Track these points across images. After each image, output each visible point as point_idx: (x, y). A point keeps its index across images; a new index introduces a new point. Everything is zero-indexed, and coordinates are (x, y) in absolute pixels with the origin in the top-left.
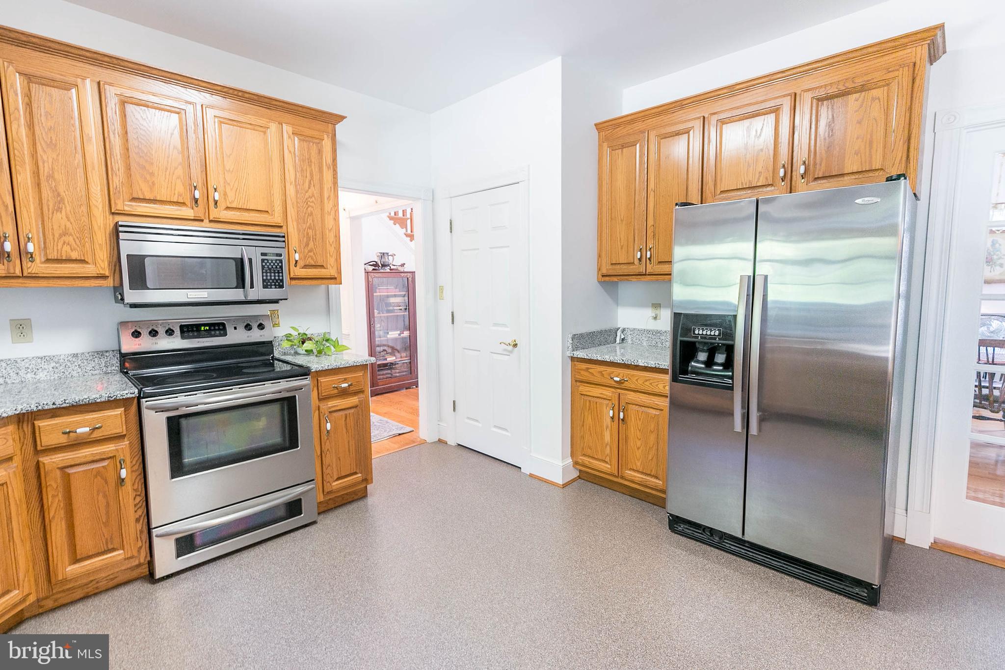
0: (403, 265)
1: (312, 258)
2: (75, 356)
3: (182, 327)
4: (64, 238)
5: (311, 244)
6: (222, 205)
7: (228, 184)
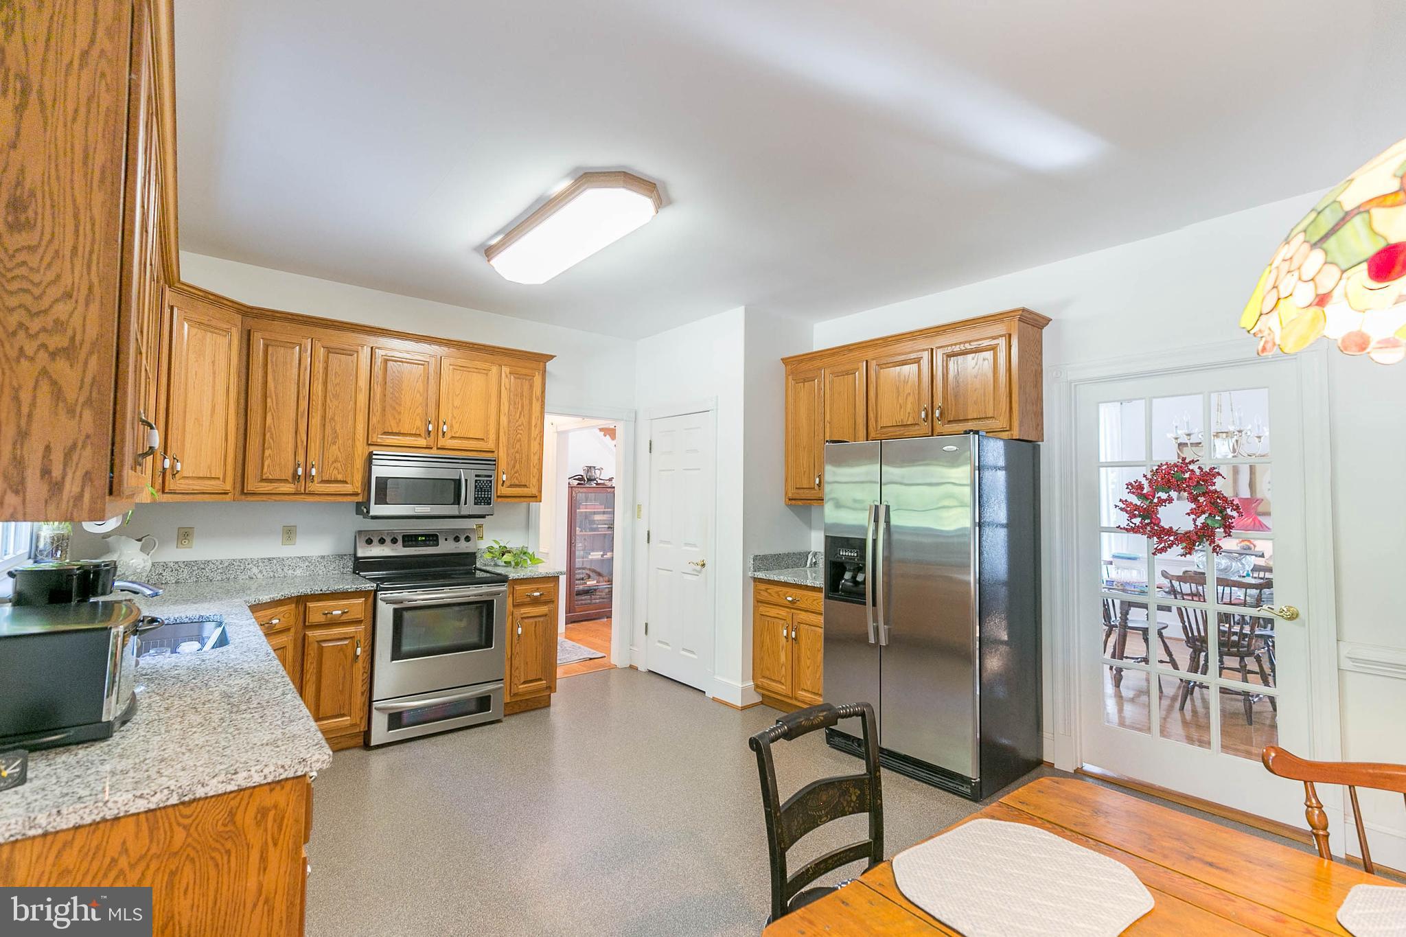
0: (611, 480)
1: (517, 479)
2: (323, 557)
3: (404, 537)
4: (335, 465)
5: (517, 466)
6: (448, 435)
7: (455, 418)
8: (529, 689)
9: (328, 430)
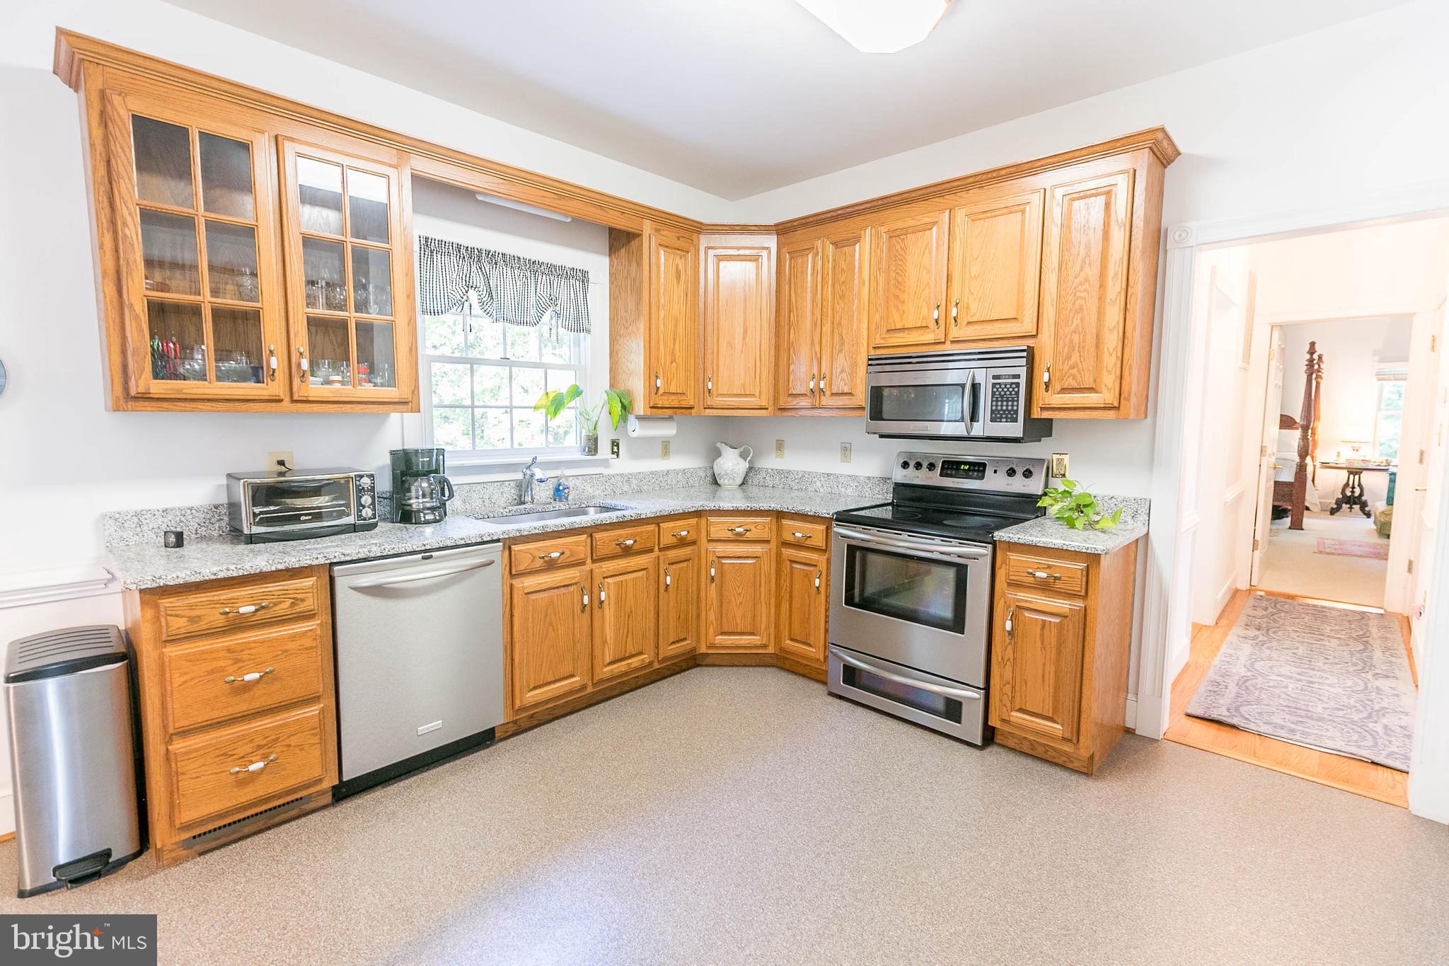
1: (1074, 377)
2: (869, 478)
3: (944, 463)
4: (842, 376)
5: (1075, 357)
7: (972, 294)
8: (1029, 724)
9: (836, 338)
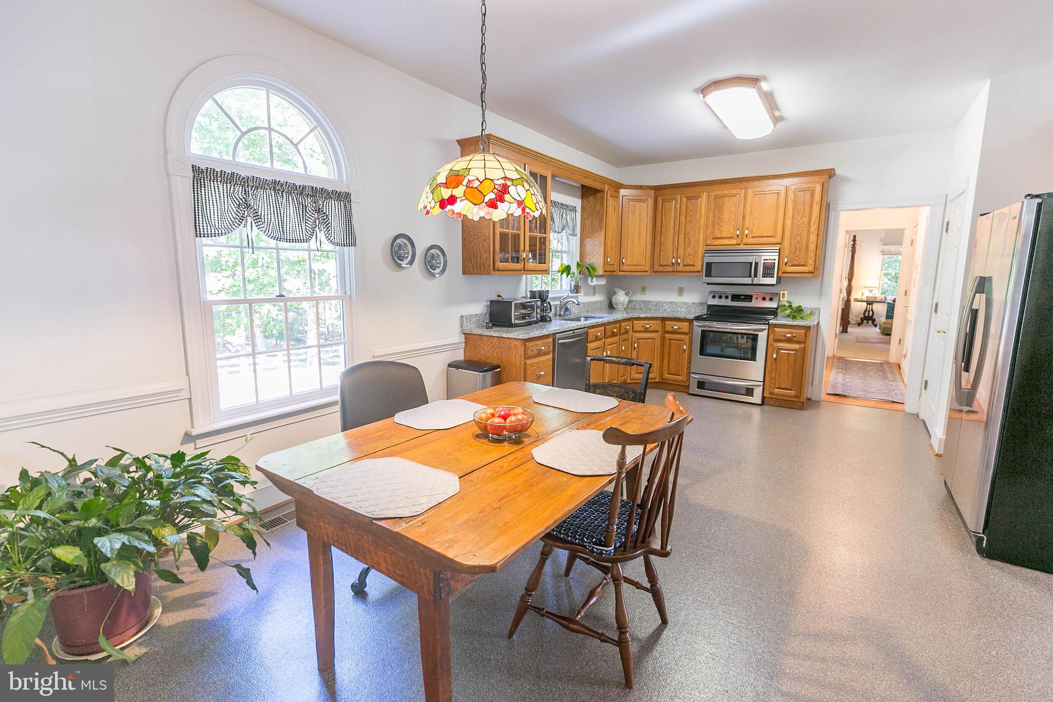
1: (797, 260)
2: (694, 303)
3: (732, 295)
4: (689, 257)
5: (798, 253)
6: (750, 236)
7: (754, 225)
8: (781, 393)
9: (687, 240)
